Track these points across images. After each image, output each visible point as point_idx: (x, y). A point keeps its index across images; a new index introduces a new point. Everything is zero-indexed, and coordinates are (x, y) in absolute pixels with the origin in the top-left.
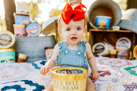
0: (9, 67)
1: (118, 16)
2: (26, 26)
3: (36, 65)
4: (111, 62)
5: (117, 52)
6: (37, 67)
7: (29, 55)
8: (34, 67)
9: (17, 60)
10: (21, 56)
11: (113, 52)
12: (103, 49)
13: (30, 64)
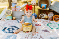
0: (10, 22)
1: (50, 4)
2: (15, 7)
3: (18, 21)
4: (44, 21)
5: (48, 17)
6: (19, 22)
7: (17, 17)
8: (18, 22)
9: (12, 19)
10: (14, 18)
11: (47, 17)
12: (43, 16)
13: (17, 21)
